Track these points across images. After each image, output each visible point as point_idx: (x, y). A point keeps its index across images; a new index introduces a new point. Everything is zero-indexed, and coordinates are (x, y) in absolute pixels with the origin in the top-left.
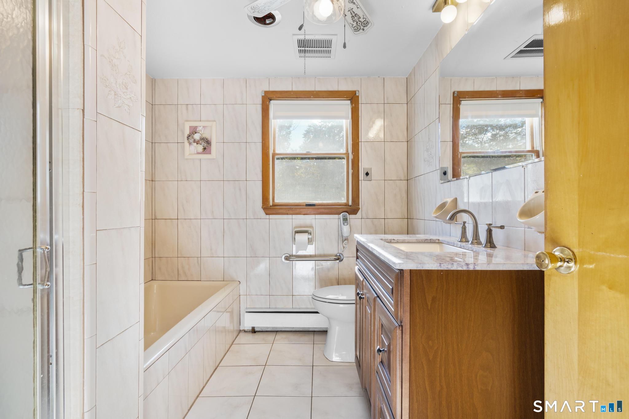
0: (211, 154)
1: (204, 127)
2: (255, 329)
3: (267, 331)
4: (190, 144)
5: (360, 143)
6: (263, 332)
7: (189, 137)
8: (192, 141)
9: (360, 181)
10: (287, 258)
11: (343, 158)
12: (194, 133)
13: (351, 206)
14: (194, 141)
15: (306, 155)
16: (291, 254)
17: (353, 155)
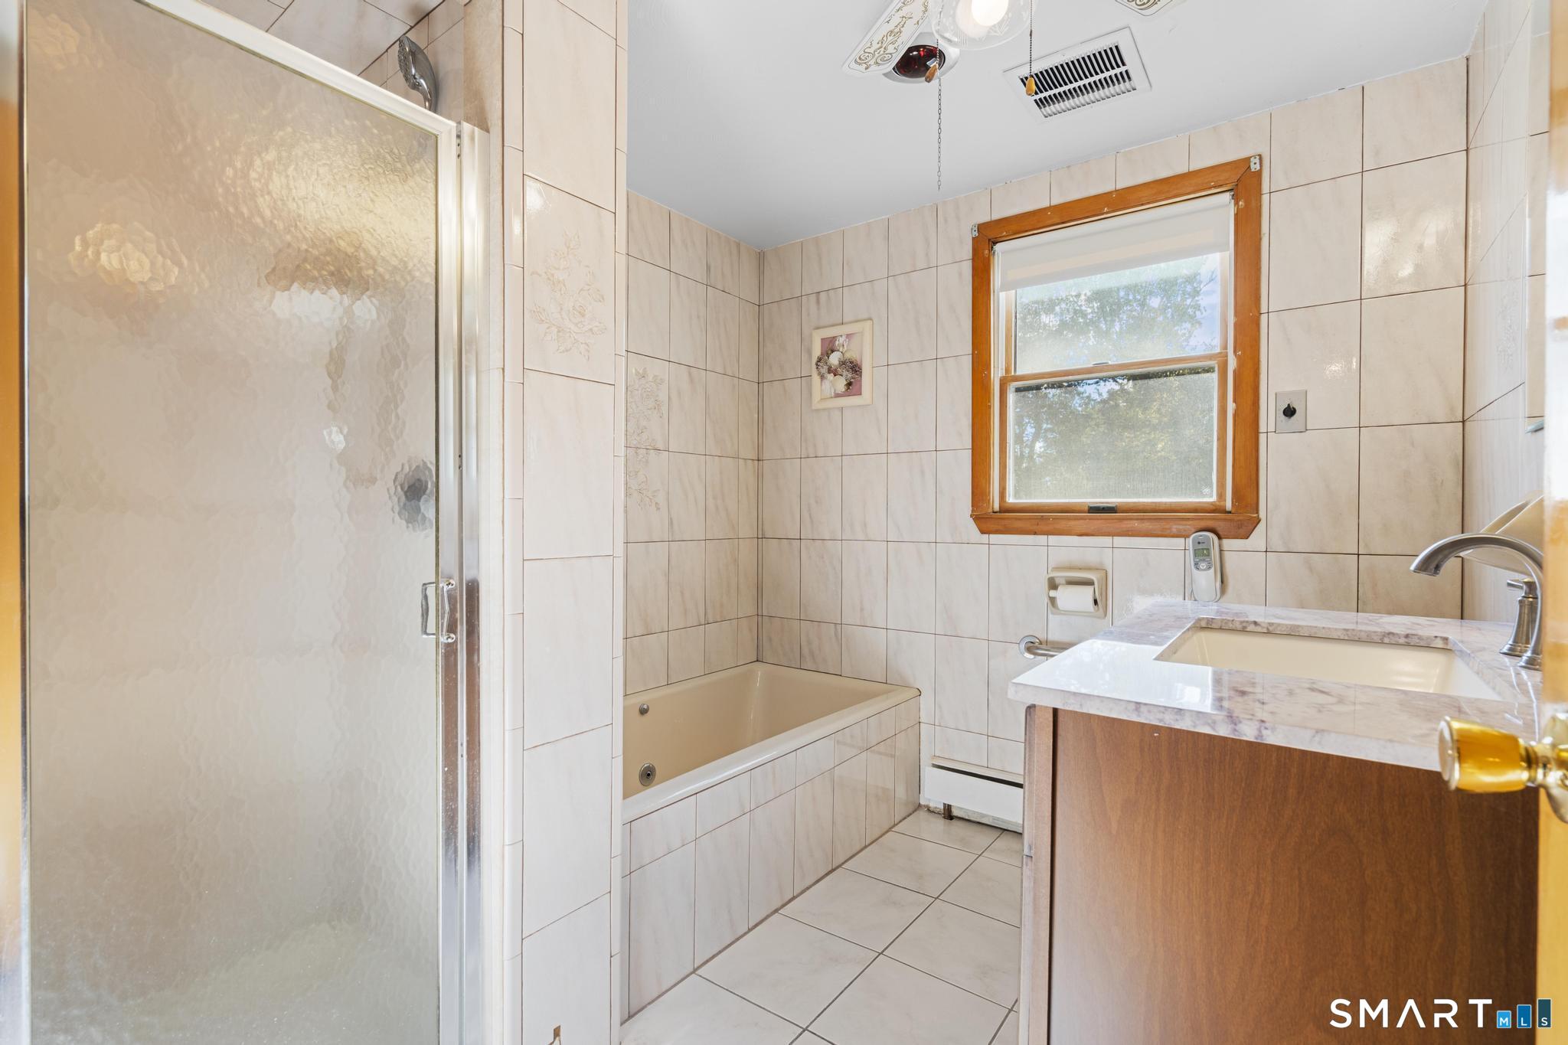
0: (861, 394)
1: (849, 336)
2: (953, 810)
3: (979, 823)
4: (822, 377)
5: (1264, 318)
6: (971, 823)
7: (819, 363)
8: (824, 370)
9: (1262, 438)
10: (1031, 648)
11: (1209, 370)
12: (830, 352)
13: (1230, 512)
14: (830, 371)
15: (1091, 373)
16: (1042, 636)
17: (1239, 358)
